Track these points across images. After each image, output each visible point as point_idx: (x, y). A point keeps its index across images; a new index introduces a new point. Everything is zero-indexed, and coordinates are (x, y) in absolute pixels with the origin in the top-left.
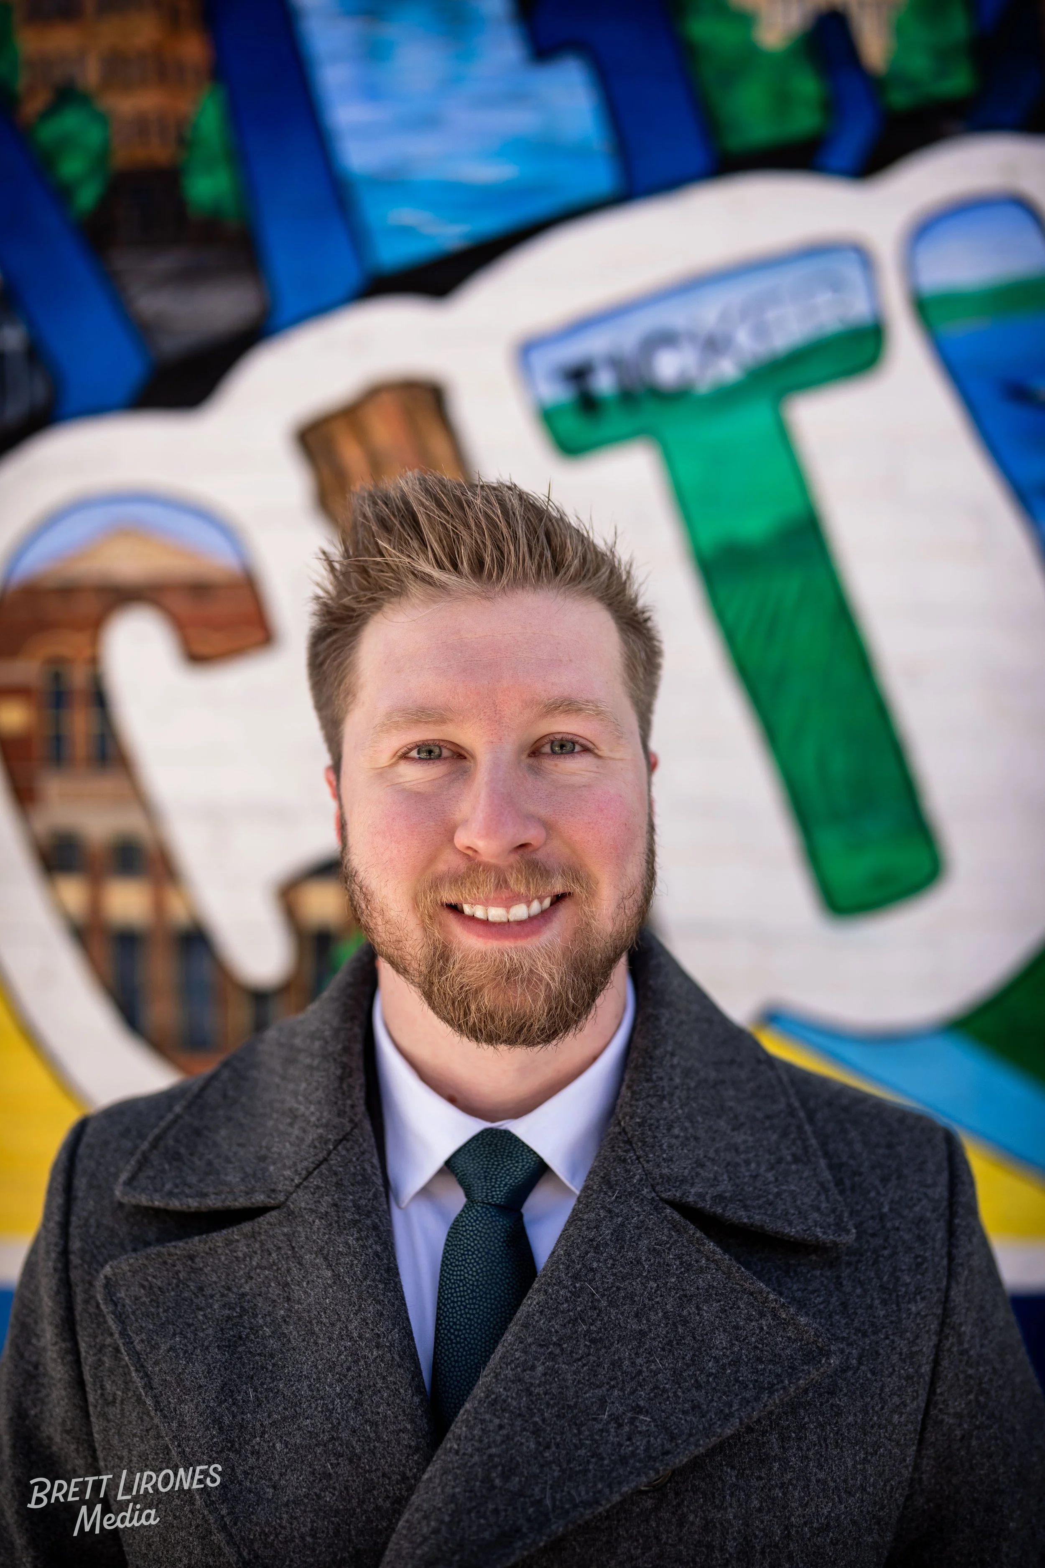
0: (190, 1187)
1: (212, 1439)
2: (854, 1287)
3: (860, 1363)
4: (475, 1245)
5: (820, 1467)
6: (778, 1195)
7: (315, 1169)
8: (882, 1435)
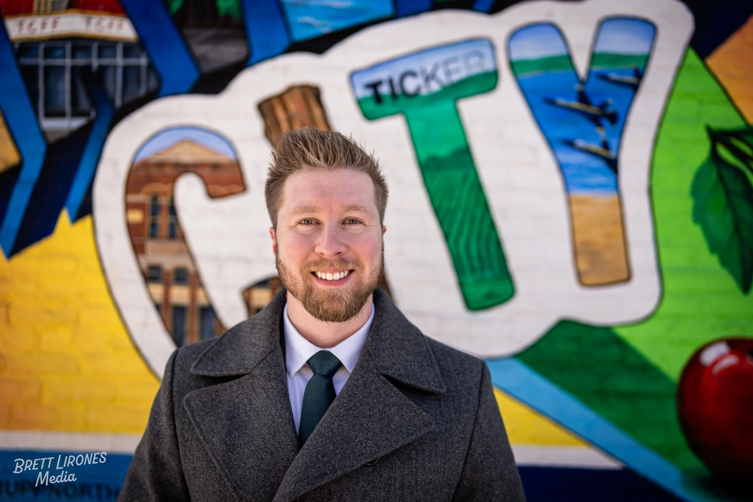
0: (217, 368)
1: (223, 449)
2: (445, 408)
3: (445, 432)
4: (316, 388)
5: (429, 463)
6: (420, 376)
7: (261, 361)
8: (452, 456)
